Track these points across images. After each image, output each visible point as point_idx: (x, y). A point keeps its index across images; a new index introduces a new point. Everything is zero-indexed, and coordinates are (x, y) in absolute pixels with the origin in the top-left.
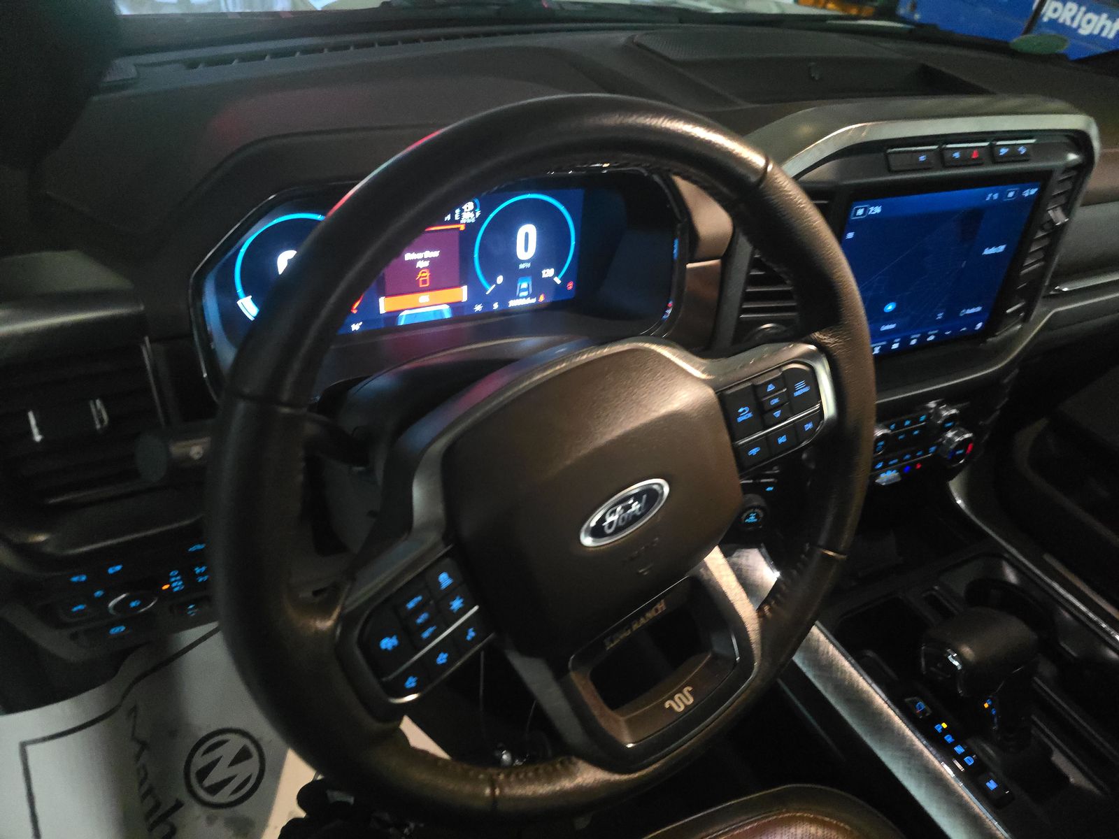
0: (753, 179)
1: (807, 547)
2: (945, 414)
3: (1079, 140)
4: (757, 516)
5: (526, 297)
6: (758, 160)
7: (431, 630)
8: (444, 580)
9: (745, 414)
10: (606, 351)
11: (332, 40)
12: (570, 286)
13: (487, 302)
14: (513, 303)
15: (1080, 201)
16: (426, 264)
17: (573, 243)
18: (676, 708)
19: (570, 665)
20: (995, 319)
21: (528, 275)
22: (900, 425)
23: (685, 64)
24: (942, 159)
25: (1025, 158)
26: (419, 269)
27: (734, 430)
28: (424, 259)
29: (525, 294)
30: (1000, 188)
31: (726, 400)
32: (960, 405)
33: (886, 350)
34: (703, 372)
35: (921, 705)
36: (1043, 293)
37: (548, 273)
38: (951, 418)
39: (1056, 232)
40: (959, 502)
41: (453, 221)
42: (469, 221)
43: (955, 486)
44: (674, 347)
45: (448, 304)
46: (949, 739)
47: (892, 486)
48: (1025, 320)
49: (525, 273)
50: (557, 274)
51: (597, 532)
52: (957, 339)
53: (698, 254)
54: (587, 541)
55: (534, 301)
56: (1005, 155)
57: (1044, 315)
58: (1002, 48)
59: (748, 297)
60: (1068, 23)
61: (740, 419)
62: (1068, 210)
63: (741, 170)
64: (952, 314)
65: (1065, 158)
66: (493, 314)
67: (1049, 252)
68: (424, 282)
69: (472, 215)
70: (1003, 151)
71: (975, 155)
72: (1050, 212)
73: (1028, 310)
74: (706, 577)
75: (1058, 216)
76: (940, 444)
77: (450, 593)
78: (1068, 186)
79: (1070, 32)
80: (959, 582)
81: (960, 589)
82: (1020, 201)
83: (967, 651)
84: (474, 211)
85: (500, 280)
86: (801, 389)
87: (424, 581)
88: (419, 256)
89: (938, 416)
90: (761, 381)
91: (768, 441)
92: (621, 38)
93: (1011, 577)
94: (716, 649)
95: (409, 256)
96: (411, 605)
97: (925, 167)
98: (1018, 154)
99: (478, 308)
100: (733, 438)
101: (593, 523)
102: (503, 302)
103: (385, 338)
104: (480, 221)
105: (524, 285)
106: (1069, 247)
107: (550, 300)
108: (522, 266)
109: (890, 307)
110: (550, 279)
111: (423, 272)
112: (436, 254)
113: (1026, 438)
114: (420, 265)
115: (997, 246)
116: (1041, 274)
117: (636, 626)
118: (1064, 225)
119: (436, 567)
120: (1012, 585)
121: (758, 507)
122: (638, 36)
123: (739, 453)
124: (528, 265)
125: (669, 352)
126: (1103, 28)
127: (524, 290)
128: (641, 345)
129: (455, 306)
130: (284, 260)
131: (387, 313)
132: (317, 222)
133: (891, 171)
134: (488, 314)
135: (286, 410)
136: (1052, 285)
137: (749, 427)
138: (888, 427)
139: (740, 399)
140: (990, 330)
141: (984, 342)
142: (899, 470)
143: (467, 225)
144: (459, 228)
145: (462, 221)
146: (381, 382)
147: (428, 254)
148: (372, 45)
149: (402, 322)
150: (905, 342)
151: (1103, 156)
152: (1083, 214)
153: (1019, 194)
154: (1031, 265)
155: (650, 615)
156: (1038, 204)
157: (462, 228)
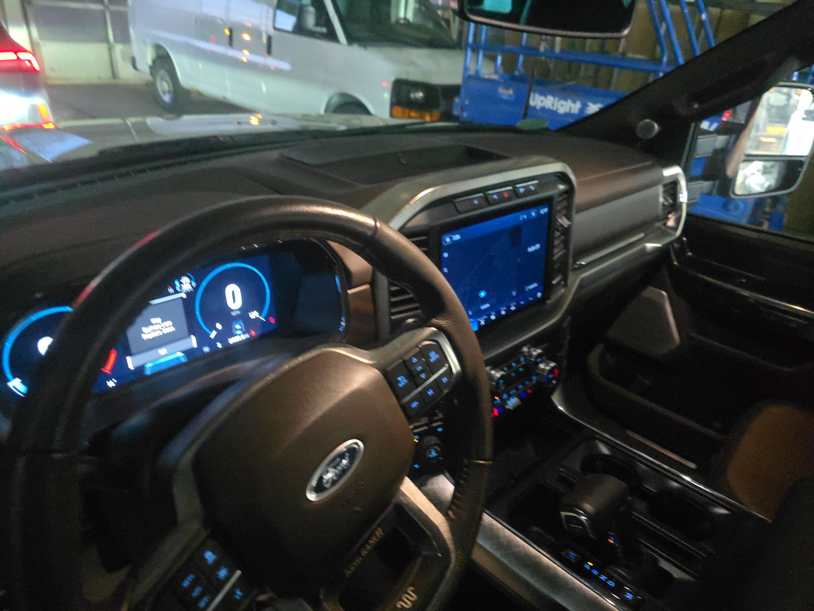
0: (369, 233)
1: (466, 461)
2: (535, 353)
3: (562, 177)
4: (437, 452)
5: (241, 335)
6: (370, 221)
7: (206, 599)
8: (210, 556)
9: (402, 381)
10: (301, 359)
11: (62, 182)
12: (273, 321)
13: (212, 344)
14: (232, 341)
15: (574, 210)
18: (406, 606)
19: (321, 596)
20: (548, 289)
21: (239, 319)
22: (510, 367)
23: (320, 166)
24: (488, 201)
25: (535, 192)
27: (398, 393)
29: (240, 332)
30: (527, 211)
31: (388, 375)
32: (543, 346)
33: (488, 321)
34: (369, 360)
35: (572, 555)
36: (570, 267)
37: (254, 315)
38: (539, 355)
39: (566, 232)
40: (561, 408)
41: (176, 292)
42: (188, 290)
43: (556, 399)
44: (348, 347)
45: (182, 352)
46: (595, 572)
47: (517, 409)
48: (565, 286)
49: (237, 318)
50: (260, 314)
51: (319, 488)
52: (530, 305)
53: (354, 284)
54: (312, 496)
55: (247, 336)
56: (524, 192)
57: (575, 280)
58: (513, 130)
59: (393, 305)
60: (551, 107)
61: (400, 385)
62: (569, 218)
63: (361, 229)
64: (521, 292)
65: (556, 188)
66: (218, 351)
67: (566, 243)
69: (189, 286)
70: (522, 190)
71: (506, 195)
72: (559, 220)
73: (565, 278)
74: (405, 502)
75: (564, 222)
76: (537, 374)
77: (217, 565)
78: (565, 203)
79: (553, 113)
80: (575, 462)
81: (577, 466)
82: (540, 217)
83: (588, 507)
84: (190, 282)
85: (219, 326)
86: (434, 356)
87: (193, 561)
89: (531, 355)
90: (406, 358)
91: (422, 396)
92: (275, 154)
93: (605, 450)
94: (425, 553)
96: (186, 584)
97: (479, 207)
98: (531, 191)
99: (207, 350)
100: (399, 398)
101: (314, 483)
102: (225, 342)
103: (137, 386)
104: (196, 289)
105: (238, 326)
106: (576, 240)
107: (259, 332)
108: (234, 314)
109: (483, 294)
110: (257, 319)
113: (593, 358)
115: (534, 245)
116: (565, 256)
117: (364, 553)
118: (569, 226)
119: (201, 548)
120: (606, 455)
121: (435, 444)
122: (286, 152)
123: (405, 408)
124: (238, 312)
125: (344, 351)
126: (570, 108)
127: (238, 330)
128: (324, 350)
129: (189, 353)
130: (44, 345)
131: (135, 368)
132: (67, 312)
133: (459, 212)
134: (214, 352)
135: (59, 455)
136: (574, 262)
137: (408, 389)
138: (502, 370)
139: (397, 371)
140: (546, 296)
141: (545, 304)
142: (519, 396)
143: (187, 293)
144: (181, 297)
145: (182, 291)
146: (137, 420)
148: (95, 182)
149: (148, 372)
150: (498, 313)
151: (579, 183)
152: (578, 218)
153: (538, 213)
154: (558, 253)
155: (373, 541)
156: (550, 216)
157: (184, 296)
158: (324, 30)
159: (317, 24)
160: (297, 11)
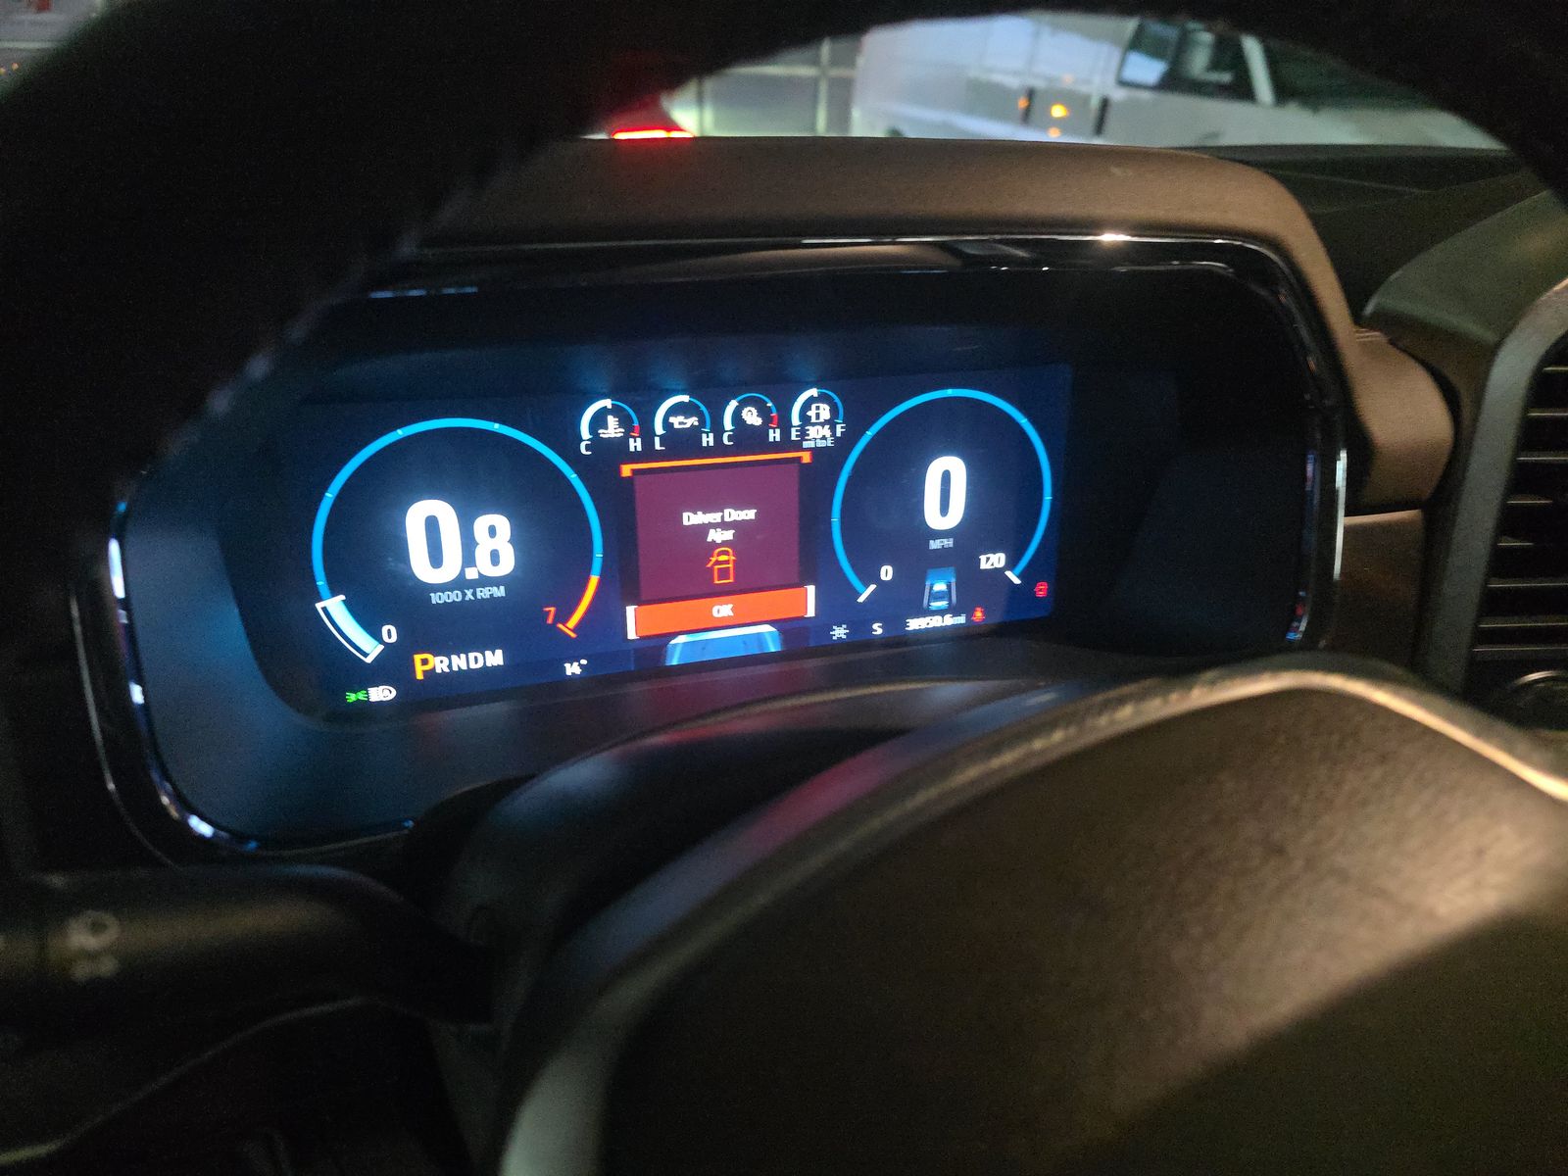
5: (941, 612)
12: (1042, 590)
13: (858, 619)
14: (915, 624)
16: (729, 535)
17: (1048, 498)
21: (949, 565)
26: (714, 545)
28: (724, 525)
29: (942, 604)
37: (993, 561)
41: (787, 444)
42: (821, 444)
45: (772, 623)
49: (941, 559)
50: (1011, 564)
55: (961, 620)
66: (871, 643)
68: (724, 573)
69: (826, 431)
84: (831, 423)
85: (887, 573)
88: (714, 517)
95: (691, 519)
99: (840, 632)
102: (895, 621)
103: (637, 689)
104: (844, 445)
105: (940, 587)
107: (997, 618)
108: (935, 545)
110: (997, 573)
111: (719, 554)
112: (750, 514)
114: (716, 536)
124: (948, 543)
127: (939, 596)
129: (791, 628)
131: (642, 638)
134: (859, 643)
143: (814, 451)
144: (800, 458)
145: (805, 444)
147: (733, 515)
149: (674, 659)
157: (806, 458)
158: (1226, 77)
159: (1215, 65)
160: (1170, 51)
